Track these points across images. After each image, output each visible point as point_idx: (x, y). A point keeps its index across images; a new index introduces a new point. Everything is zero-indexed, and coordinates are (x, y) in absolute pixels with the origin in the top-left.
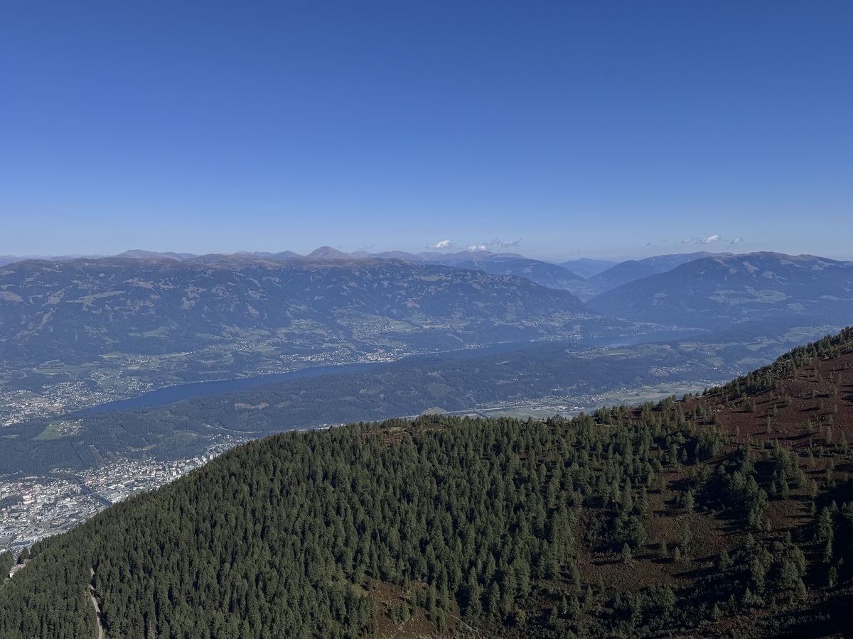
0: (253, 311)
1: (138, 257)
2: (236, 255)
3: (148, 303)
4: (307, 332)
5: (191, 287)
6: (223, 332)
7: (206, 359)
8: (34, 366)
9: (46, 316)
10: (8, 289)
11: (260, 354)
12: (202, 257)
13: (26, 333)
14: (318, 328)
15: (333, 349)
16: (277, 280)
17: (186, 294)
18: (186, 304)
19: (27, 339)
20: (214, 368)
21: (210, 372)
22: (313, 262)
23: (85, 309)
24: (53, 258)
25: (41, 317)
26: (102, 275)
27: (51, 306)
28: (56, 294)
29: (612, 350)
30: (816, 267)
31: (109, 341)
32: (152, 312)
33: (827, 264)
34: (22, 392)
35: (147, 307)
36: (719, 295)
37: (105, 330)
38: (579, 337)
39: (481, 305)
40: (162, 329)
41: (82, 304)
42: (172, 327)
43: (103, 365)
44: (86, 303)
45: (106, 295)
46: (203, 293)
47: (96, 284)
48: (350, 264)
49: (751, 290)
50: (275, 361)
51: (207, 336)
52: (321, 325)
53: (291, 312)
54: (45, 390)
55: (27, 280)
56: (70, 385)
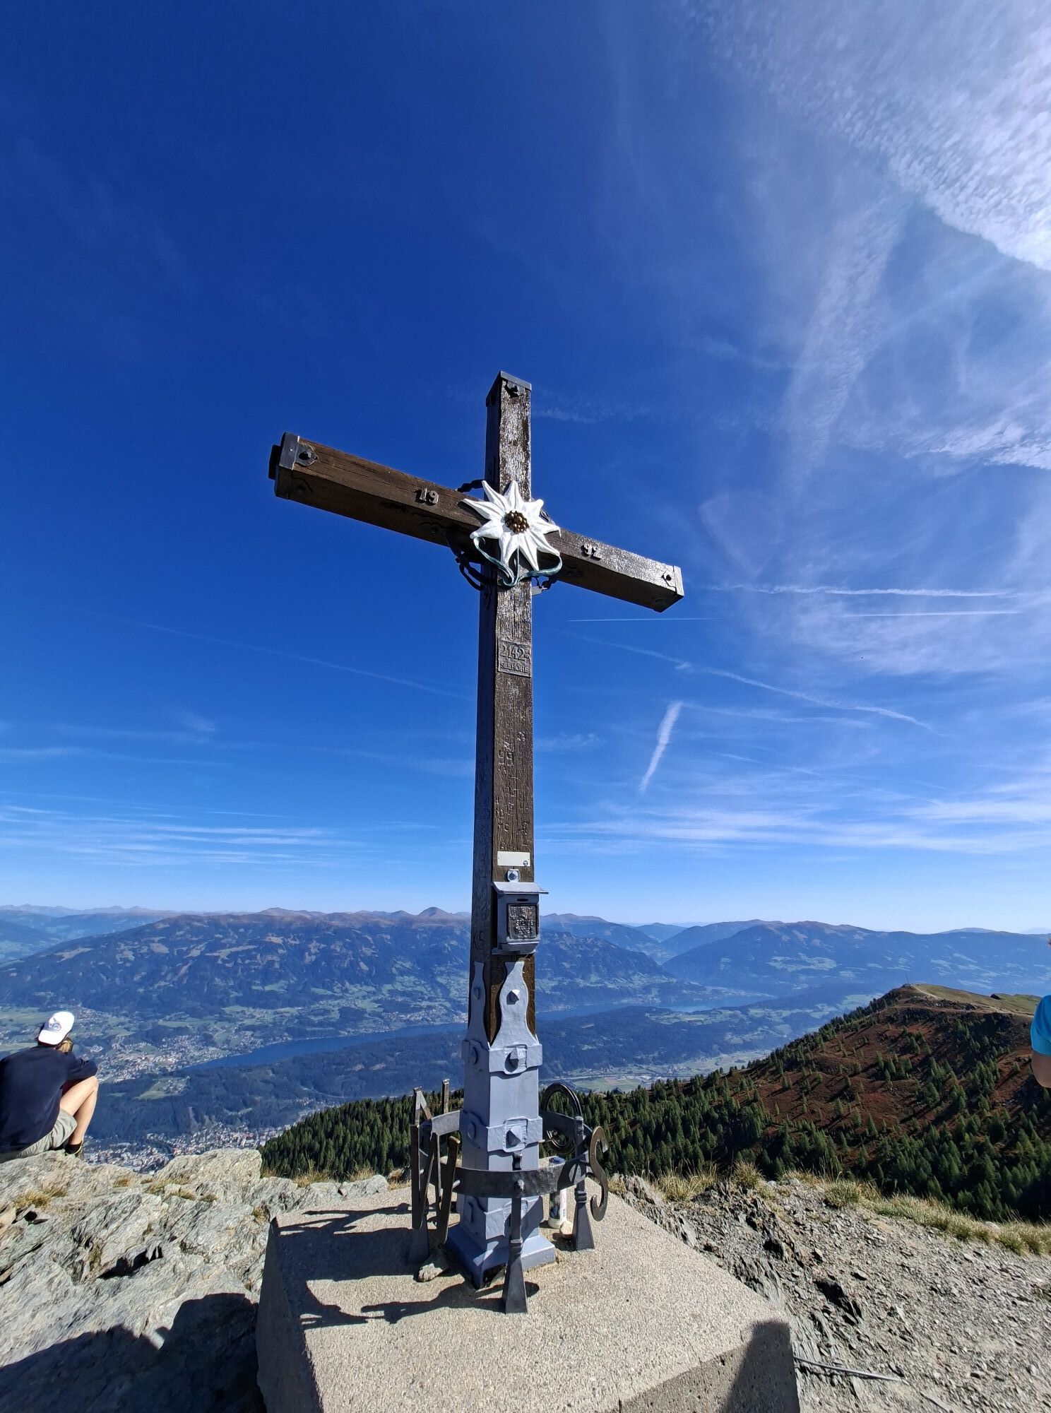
0: (364, 967)
1: (275, 914)
2: (357, 914)
3: (275, 958)
4: (410, 989)
5: (314, 944)
6: (335, 988)
7: (316, 1015)
8: (161, 1018)
9: (185, 968)
10: (159, 942)
11: (364, 1011)
12: (329, 915)
13: (163, 984)
14: (419, 985)
15: (430, 1008)
16: (389, 937)
17: (309, 950)
18: (309, 959)
19: (162, 990)
20: (321, 1024)
21: (316, 1029)
22: (421, 921)
23: (220, 962)
24: (206, 914)
25: (180, 968)
26: (242, 930)
27: (192, 957)
28: (199, 947)
29: (687, 1015)
30: (857, 937)
31: (234, 994)
32: (277, 966)
33: (865, 934)
34: (142, 1045)
35: (274, 961)
36: (776, 961)
37: (232, 983)
38: (658, 1001)
39: (567, 965)
40: (282, 983)
41: (218, 957)
42: (292, 981)
43: (222, 1018)
44: (222, 957)
45: (240, 948)
46: (323, 948)
47: (234, 938)
48: (452, 924)
49: (804, 957)
50: (377, 1018)
51: (320, 991)
52: (423, 982)
53: (397, 969)
54: (164, 1043)
55: (178, 933)
56: (188, 1039)
